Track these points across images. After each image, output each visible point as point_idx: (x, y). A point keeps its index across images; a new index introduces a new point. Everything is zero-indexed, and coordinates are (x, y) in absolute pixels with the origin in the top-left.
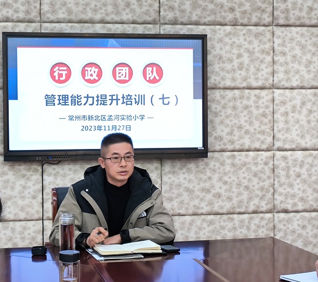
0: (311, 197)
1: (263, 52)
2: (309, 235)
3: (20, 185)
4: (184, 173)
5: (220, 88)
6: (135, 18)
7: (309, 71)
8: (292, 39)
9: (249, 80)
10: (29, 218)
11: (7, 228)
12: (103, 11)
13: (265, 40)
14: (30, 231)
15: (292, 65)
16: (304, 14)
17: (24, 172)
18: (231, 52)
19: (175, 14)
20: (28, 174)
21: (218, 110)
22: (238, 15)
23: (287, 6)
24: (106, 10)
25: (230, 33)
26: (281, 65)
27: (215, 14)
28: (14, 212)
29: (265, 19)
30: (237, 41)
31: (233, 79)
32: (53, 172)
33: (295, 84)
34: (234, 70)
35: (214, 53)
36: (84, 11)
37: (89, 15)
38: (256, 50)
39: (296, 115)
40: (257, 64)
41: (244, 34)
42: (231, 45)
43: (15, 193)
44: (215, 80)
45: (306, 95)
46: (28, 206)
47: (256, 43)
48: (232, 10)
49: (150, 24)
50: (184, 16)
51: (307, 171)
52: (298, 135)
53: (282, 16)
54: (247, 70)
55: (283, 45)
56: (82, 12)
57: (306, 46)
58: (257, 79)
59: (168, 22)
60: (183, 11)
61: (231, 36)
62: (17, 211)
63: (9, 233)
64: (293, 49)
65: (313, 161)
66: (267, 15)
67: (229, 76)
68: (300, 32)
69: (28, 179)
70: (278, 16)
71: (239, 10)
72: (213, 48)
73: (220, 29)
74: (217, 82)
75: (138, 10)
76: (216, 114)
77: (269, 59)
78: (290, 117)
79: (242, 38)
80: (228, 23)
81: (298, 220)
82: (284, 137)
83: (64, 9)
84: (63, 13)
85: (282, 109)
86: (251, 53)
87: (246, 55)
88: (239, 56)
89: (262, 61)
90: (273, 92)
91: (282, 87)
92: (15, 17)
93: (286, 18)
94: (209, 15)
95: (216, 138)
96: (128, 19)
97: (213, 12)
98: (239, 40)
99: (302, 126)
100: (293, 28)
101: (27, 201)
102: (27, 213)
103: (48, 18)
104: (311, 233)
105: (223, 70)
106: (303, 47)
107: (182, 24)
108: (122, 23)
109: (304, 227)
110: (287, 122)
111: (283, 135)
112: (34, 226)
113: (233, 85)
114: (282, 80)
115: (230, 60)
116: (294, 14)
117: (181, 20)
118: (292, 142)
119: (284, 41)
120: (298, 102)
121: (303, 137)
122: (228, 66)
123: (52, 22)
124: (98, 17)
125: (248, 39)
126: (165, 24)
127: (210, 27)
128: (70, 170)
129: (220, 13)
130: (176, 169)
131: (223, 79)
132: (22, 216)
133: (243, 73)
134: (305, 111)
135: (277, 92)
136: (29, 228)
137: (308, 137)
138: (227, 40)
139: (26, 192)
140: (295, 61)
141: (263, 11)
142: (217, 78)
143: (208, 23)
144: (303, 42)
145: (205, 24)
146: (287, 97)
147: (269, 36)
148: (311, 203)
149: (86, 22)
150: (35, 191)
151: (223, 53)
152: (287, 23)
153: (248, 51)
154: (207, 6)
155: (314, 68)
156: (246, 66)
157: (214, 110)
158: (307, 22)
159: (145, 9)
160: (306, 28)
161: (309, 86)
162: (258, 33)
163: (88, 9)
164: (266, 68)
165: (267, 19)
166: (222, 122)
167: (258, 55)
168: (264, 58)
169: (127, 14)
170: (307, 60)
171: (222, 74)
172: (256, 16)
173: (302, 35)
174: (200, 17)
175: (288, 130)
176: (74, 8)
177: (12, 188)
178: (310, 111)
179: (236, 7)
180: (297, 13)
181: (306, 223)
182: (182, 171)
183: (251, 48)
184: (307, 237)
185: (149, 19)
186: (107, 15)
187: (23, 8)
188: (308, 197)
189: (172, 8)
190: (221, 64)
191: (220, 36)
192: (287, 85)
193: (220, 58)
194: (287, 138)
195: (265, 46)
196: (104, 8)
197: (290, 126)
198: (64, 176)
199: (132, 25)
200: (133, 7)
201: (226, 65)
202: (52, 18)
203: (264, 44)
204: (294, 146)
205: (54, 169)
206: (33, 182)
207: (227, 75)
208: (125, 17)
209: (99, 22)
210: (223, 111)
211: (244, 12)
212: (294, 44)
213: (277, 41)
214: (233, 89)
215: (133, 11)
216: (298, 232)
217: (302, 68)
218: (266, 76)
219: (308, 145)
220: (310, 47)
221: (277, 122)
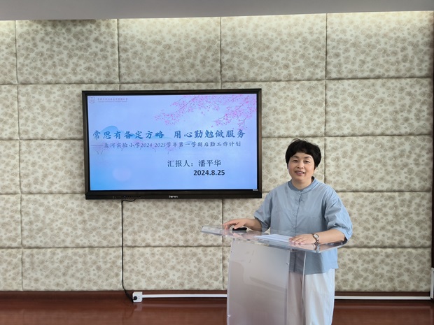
0: (361, 235)
1: (315, 103)
2: (360, 269)
3: (103, 218)
4: (242, 211)
5: (274, 137)
6: (199, 77)
7: (360, 120)
8: (344, 91)
9: (302, 129)
10: (110, 245)
11: (93, 253)
12: (171, 72)
13: (318, 92)
14: (111, 256)
15: (343, 115)
16: (356, 67)
17: (106, 207)
18: (284, 105)
19: (234, 72)
20: (110, 209)
21: (273, 156)
22: (292, 71)
23: (340, 60)
24: (174, 71)
25: (284, 88)
26: (333, 115)
27: (271, 71)
28: (98, 240)
29: (317, 74)
30: (290, 94)
31: (287, 129)
32: (130, 208)
33: (346, 132)
34: (287, 121)
35: (269, 105)
36: (155, 73)
37: (159, 76)
38: (309, 102)
39: (347, 160)
40: (309, 115)
41: (297, 88)
42: (285, 98)
43: (99, 225)
44: (270, 130)
45: (357, 142)
46: (110, 235)
47: (309, 96)
48: (286, 66)
49: (212, 82)
50: (243, 74)
51: (358, 210)
52: (348, 178)
53: (334, 70)
54: (300, 120)
55: (335, 97)
56: (154, 74)
57: (358, 97)
58: (309, 128)
59: (228, 80)
60: (241, 70)
61: (285, 91)
62: (100, 239)
63: (94, 257)
64: (345, 100)
65: (363, 202)
66: (320, 69)
67: (283, 126)
68: (352, 84)
69: (110, 213)
70: (331, 70)
71: (293, 66)
72: (268, 101)
73: (275, 85)
74: (272, 131)
75: (202, 71)
76: (271, 160)
77: (321, 109)
78: (341, 162)
79: (295, 92)
80: (282, 79)
81: (348, 255)
82: (335, 180)
83: (138, 72)
84: (137, 75)
85: (334, 155)
86: (304, 104)
87: (299, 107)
88: (293, 108)
89: (314, 112)
90: (325, 140)
91: (333, 135)
92: (97, 80)
93: (339, 72)
94: (265, 73)
95: (271, 180)
96: (193, 79)
97: (269, 69)
98: (292, 93)
99: (352, 170)
100: (346, 81)
101: (109, 231)
102: (109, 242)
103: (125, 79)
104: (361, 268)
105: (277, 120)
106: (355, 98)
107: (241, 81)
108: (188, 82)
109: (354, 262)
110: (338, 166)
111: (334, 178)
112: (114, 252)
113: (286, 134)
114: (334, 128)
115: (284, 112)
116: (346, 68)
117: (239, 78)
118: (343, 184)
119: (336, 93)
120: (349, 148)
121: (353, 180)
122: (283, 117)
123: (128, 83)
124: (167, 78)
125: (301, 92)
126: (226, 82)
127: (265, 83)
128: (144, 206)
129: (275, 70)
130: (235, 207)
131: (278, 129)
132: (105, 243)
133: (297, 123)
134: (355, 156)
135: (329, 139)
136: (111, 254)
137: (359, 180)
138: (281, 94)
139: (108, 224)
140: (347, 111)
141: (316, 66)
142: (272, 128)
143: (263, 79)
144: (355, 93)
145: (261, 81)
146: (338, 143)
147: (321, 88)
148: (362, 240)
149: (157, 82)
150: (115, 223)
151: (278, 105)
152: (339, 76)
153: (301, 103)
154: (263, 64)
155: (366, 117)
156: (299, 116)
157: (269, 156)
158: (360, 75)
159: (207, 69)
160: (358, 80)
161: (360, 134)
162: (310, 87)
163: (158, 71)
164: (318, 118)
165: (320, 73)
166: (276, 167)
167: (311, 106)
168: (317, 109)
169: (192, 74)
170: (358, 109)
171: (277, 124)
172: (309, 71)
173: (354, 87)
174: (257, 75)
175: (339, 174)
176: (147, 71)
177: (97, 221)
178: (361, 157)
179: (290, 64)
180: (349, 66)
181: (356, 258)
182: (240, 209)
183: (304, 100)
184: (358, 271)
185: (211, 78)
186: (175, 75)
187: (104, 72)
188: (358, 234)
189: (231, 67)
190: (276, 116)
191: (275, 91)
192: (338, 133)
193: (275, 110)
194: (338, 181)
195: (318, 98)
196: (172, 70)
197: (341, 170)
198: (140, 211)
199: (197, 84)
200: (197, 68)
201: (280, 116)
202: (128, 79)
203: (316, 97)
204: (344, 188)
205: (131, 205)
206: (113, 216)
207: (281, 125)
208: (190, 77)
209: (168, 82)
210: (278, 157)
211: (298, 68)
212: (346, 95)
213: (330, 93)
214: (287, 137)
215: (197, 71)
216: (349, 266)
217: (354, 117)
218: (317, 125)
219: (359, 188)
220: (361, 98)
221: (329, 166)
